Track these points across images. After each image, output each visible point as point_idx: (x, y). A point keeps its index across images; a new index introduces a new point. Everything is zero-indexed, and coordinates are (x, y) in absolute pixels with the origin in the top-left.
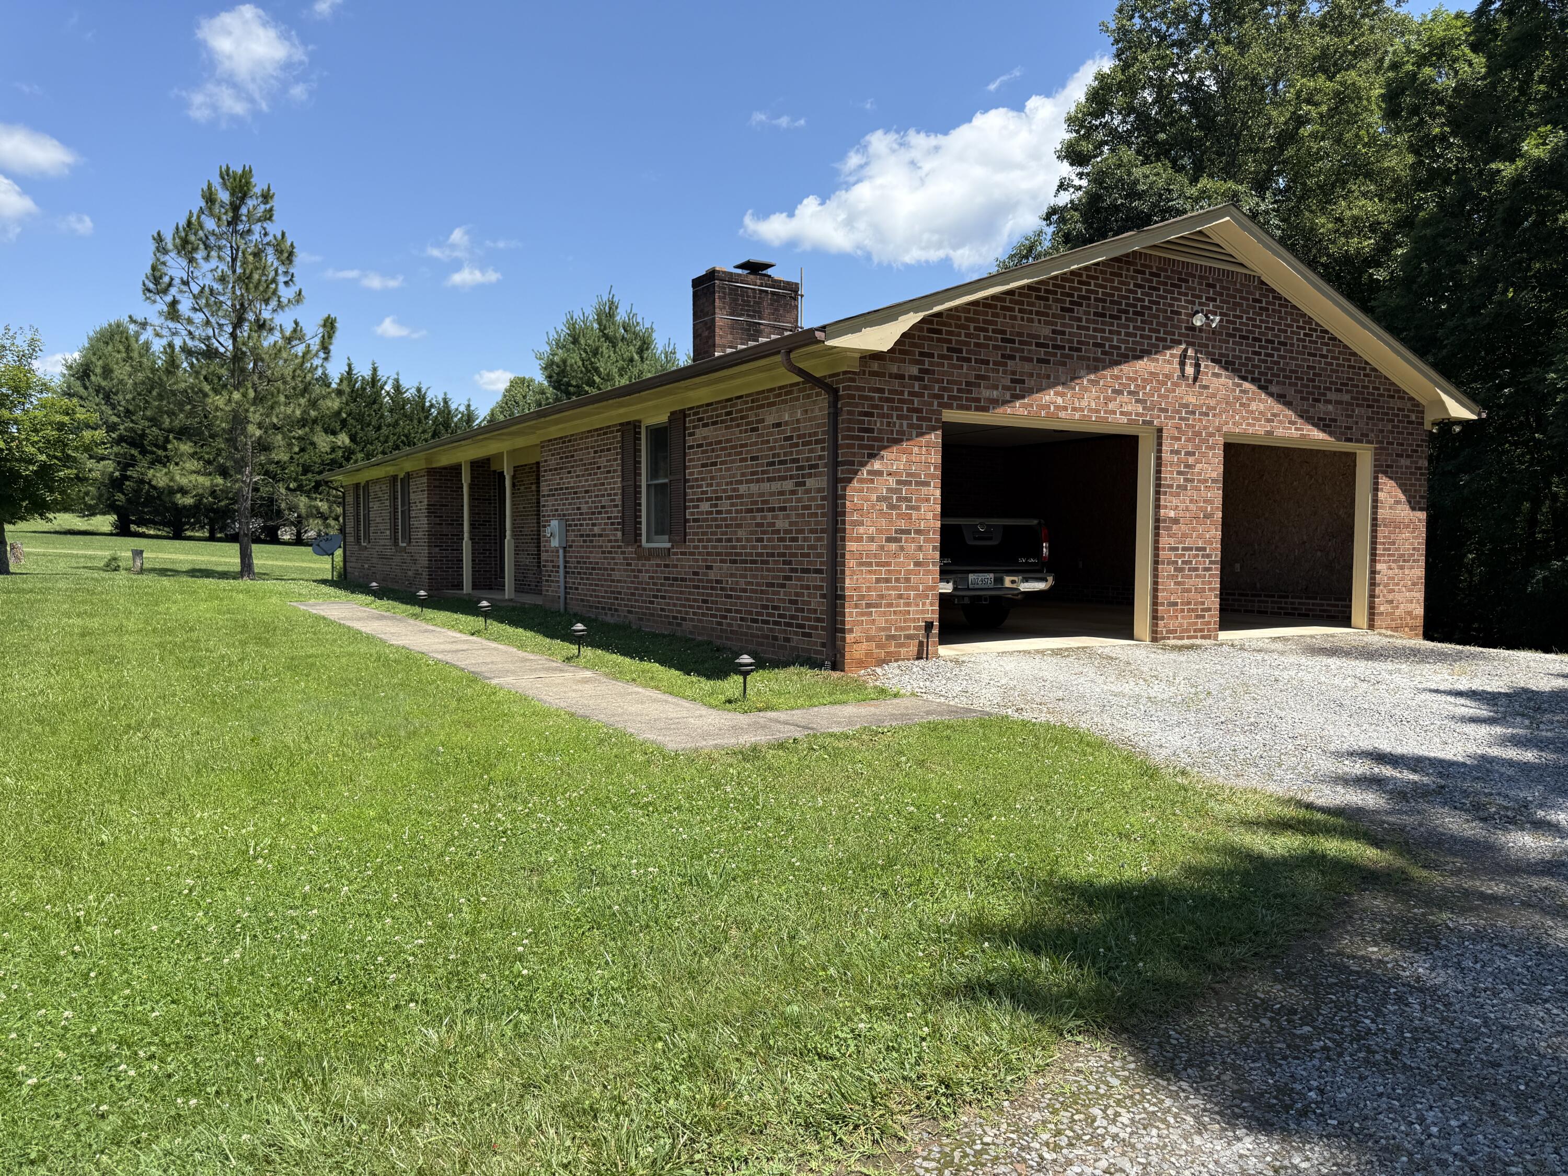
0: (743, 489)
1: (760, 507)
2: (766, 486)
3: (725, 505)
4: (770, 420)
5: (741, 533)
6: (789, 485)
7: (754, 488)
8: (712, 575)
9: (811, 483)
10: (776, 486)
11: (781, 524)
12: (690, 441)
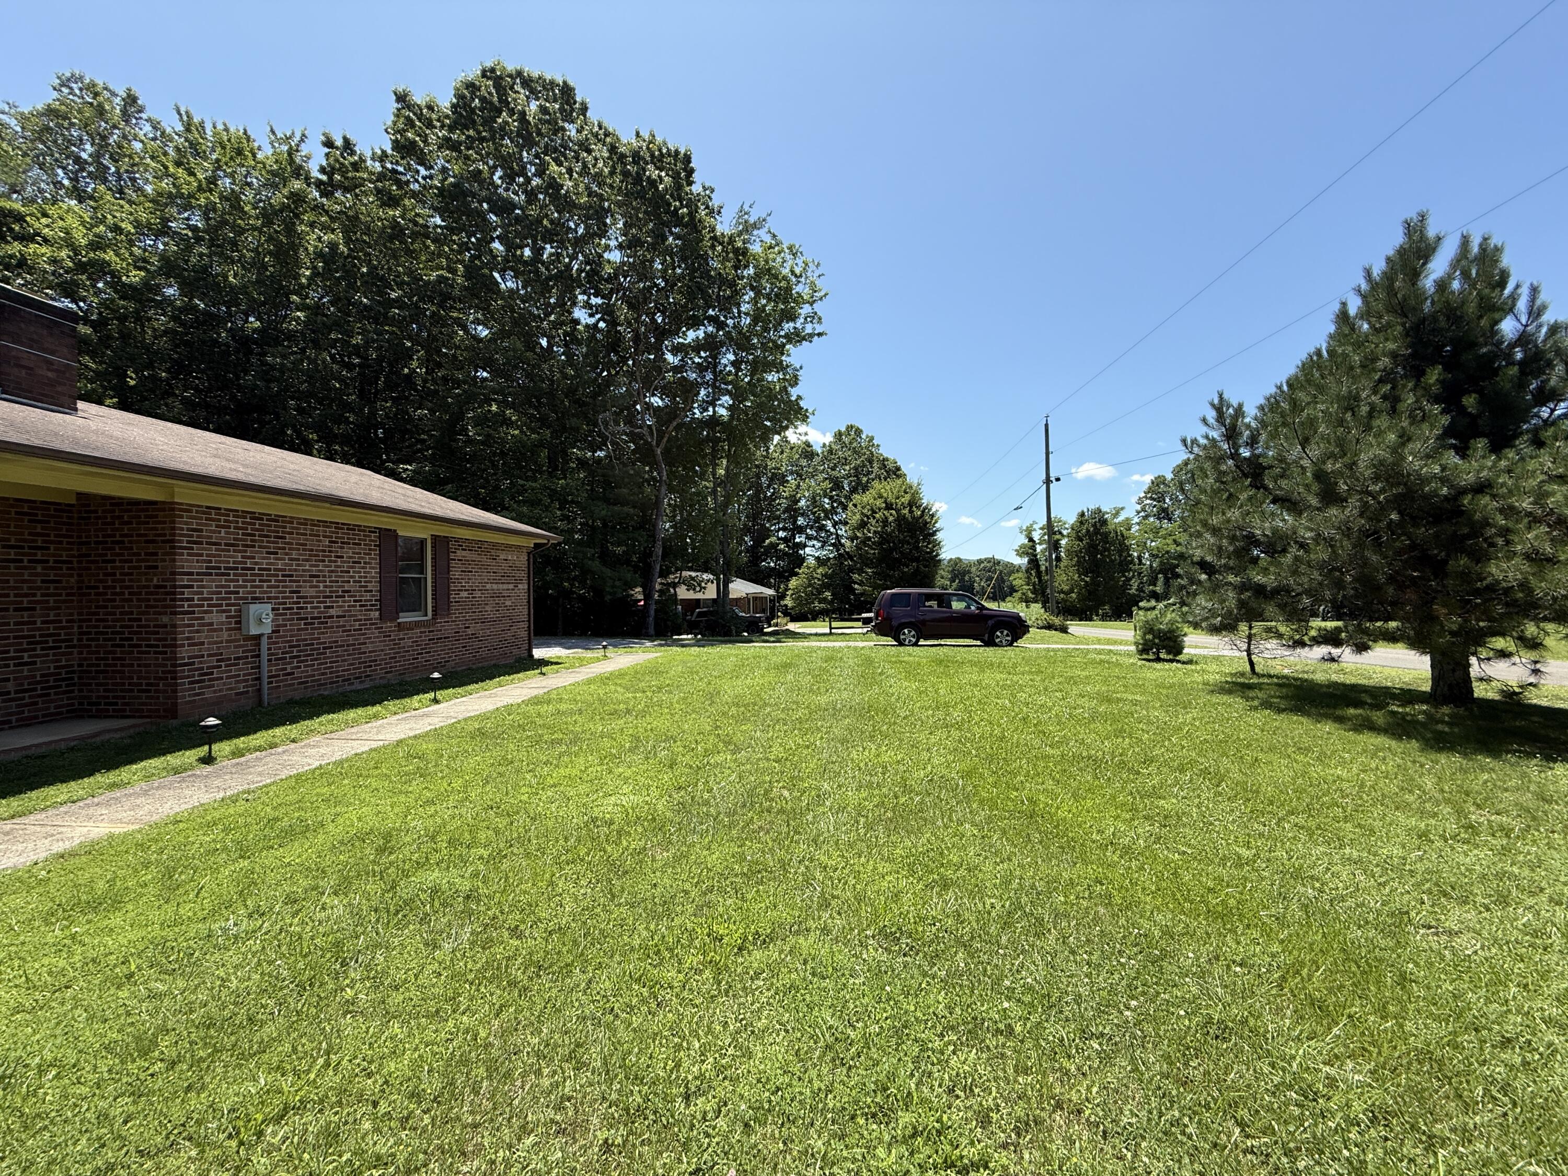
0: (488, 586)
1: (498, 595)
2: (501, 586)
3: (478, 594)
4: (502, 557)
5: (488, 608)
6: (511, 586)
7: (495, 587)
8: (469, 631)
9: (520, 586)
10: (505, 587)
11: (508, 603)
12: (452, 556)
